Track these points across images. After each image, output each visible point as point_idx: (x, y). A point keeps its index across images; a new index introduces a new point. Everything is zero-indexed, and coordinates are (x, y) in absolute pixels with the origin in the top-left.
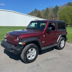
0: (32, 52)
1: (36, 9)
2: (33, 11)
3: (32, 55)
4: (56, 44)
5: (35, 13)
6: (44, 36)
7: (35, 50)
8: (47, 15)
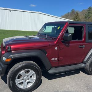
0: (28, 76)
1: (73, 9)
2: (69, 13)
3: (27, 81)
4: (83, 65)
5: (71, 15)
6: (56, 48)
7: (34, 73)
8: (89, 18)
